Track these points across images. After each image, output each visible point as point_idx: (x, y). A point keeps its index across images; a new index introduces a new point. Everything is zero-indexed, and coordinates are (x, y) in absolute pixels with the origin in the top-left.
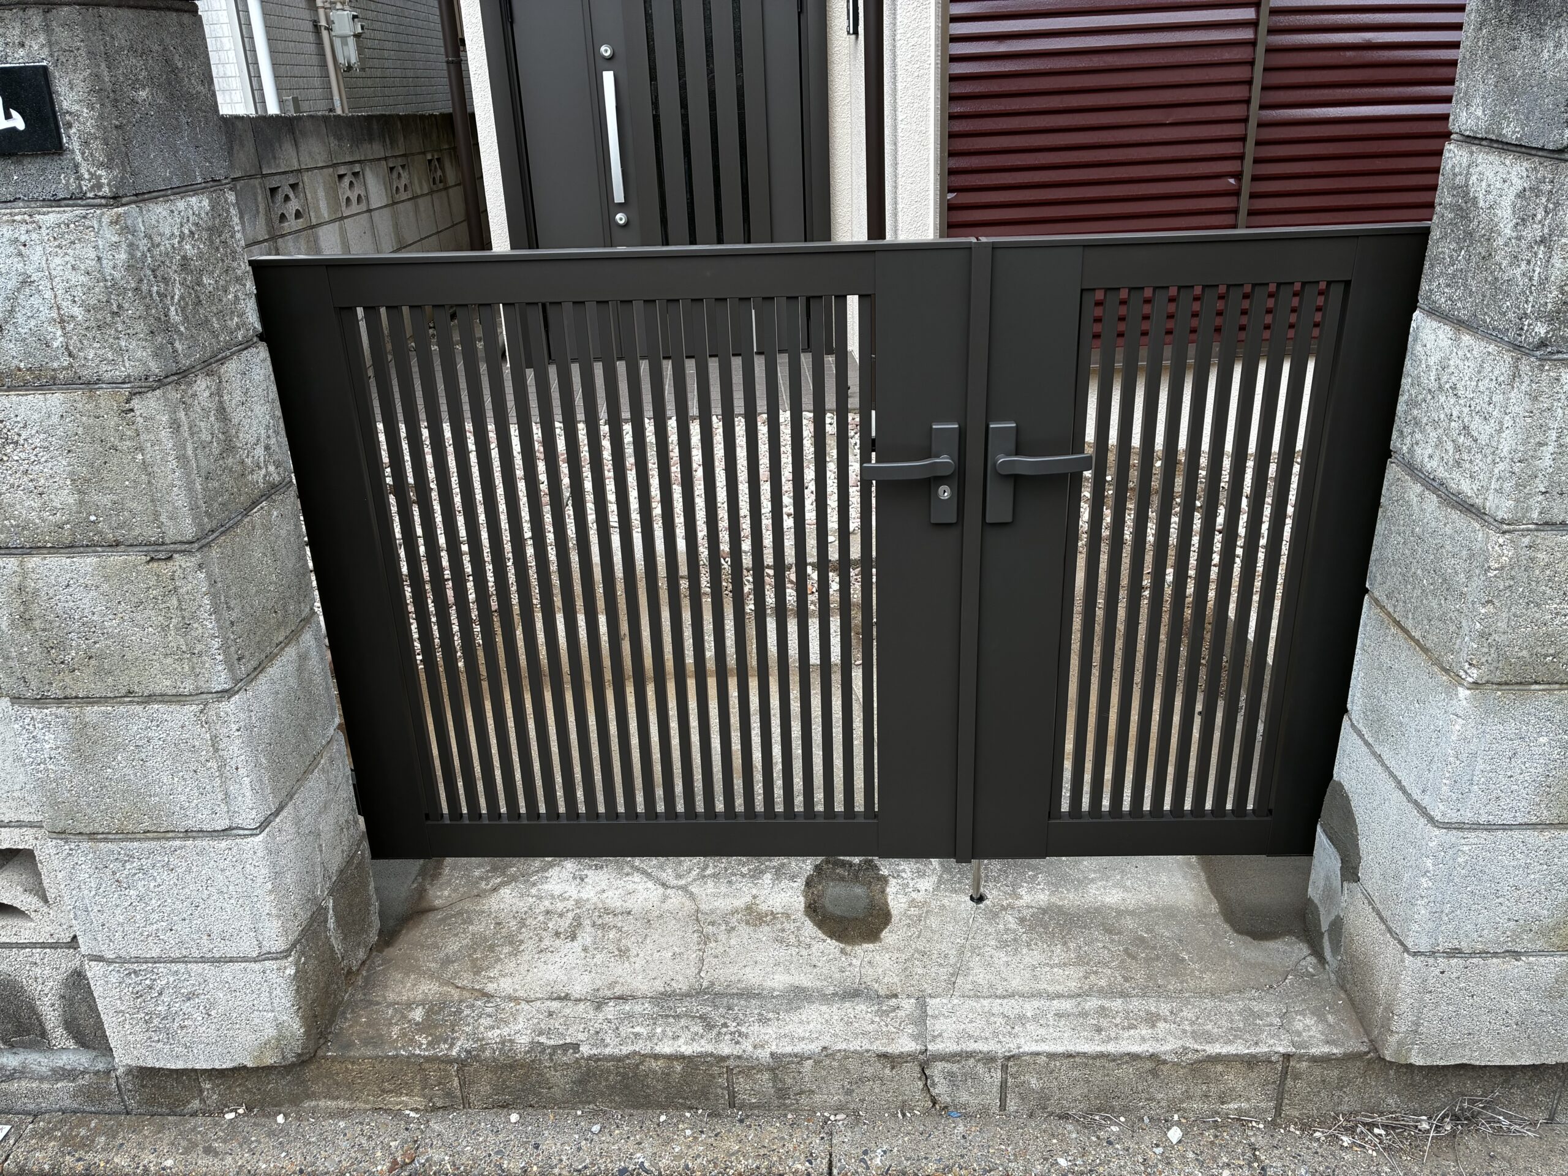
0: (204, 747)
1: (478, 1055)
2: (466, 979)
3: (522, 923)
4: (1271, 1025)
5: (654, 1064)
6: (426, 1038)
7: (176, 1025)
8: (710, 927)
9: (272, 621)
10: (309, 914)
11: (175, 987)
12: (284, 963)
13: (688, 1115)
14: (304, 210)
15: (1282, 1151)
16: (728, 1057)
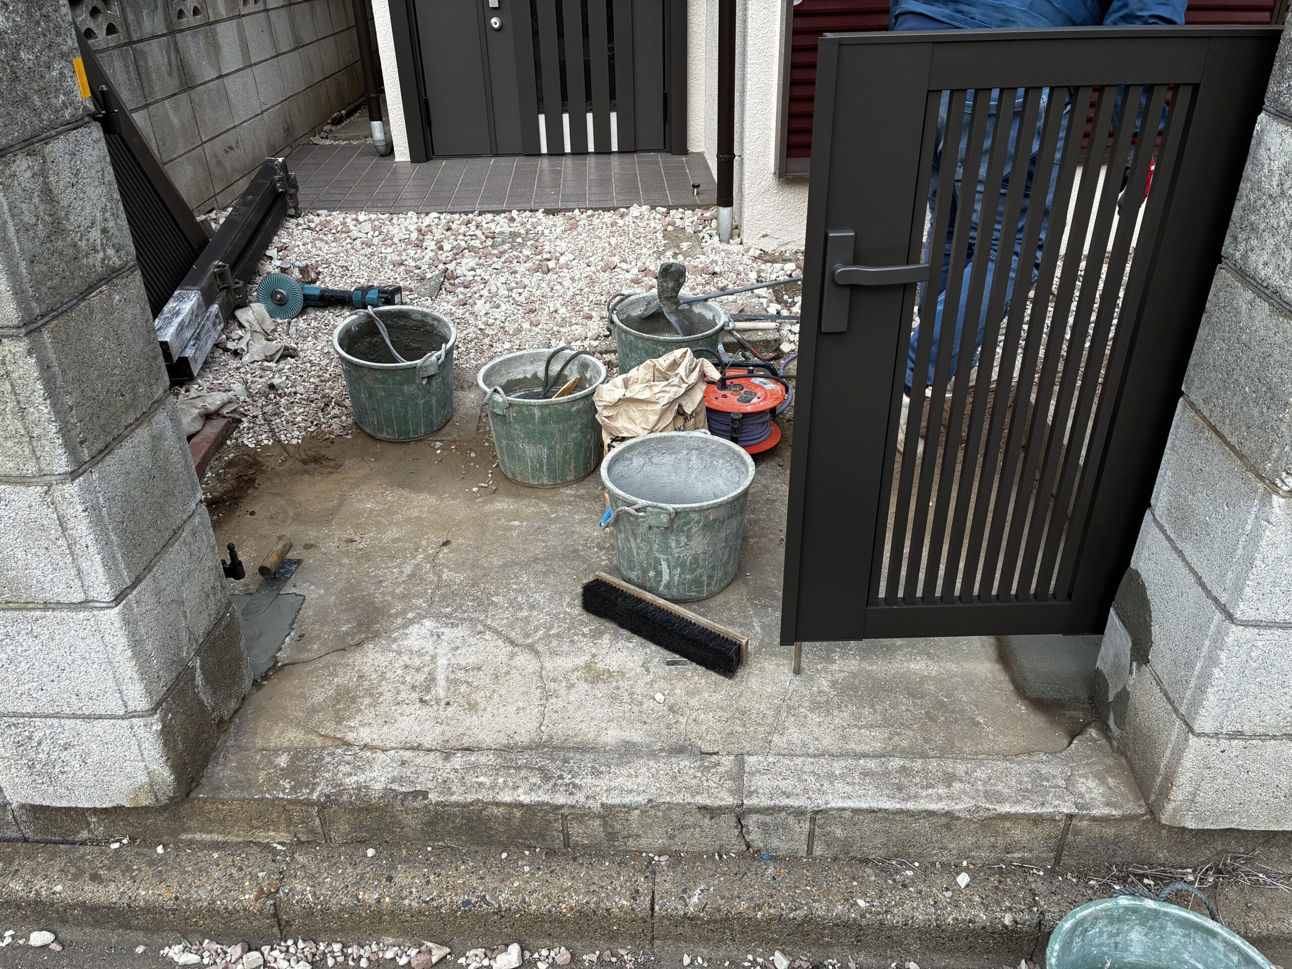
0: (53, 527)
1: (336, 800)
2: (329, 728)
3: (383, 676)
4: (1059, 787)
5: (496, 811)
6: (289, 783)
7: (57, 771)
8: (552, 684)
9: (119, 404)
10: (175, 675)
11: (52, 738)
12: (150, 720)
13: (527, 853)
14: (202, 7)
15: (1059, 897)
16: (563, 806)
